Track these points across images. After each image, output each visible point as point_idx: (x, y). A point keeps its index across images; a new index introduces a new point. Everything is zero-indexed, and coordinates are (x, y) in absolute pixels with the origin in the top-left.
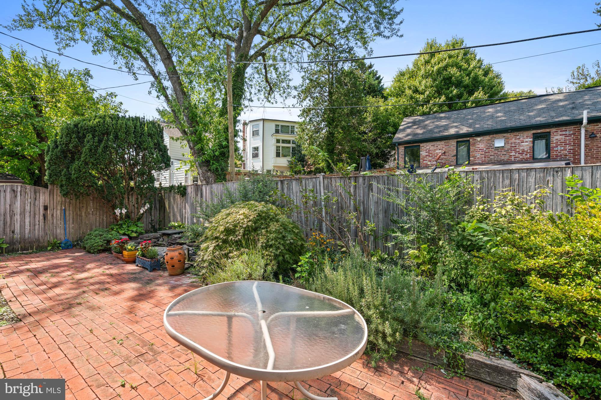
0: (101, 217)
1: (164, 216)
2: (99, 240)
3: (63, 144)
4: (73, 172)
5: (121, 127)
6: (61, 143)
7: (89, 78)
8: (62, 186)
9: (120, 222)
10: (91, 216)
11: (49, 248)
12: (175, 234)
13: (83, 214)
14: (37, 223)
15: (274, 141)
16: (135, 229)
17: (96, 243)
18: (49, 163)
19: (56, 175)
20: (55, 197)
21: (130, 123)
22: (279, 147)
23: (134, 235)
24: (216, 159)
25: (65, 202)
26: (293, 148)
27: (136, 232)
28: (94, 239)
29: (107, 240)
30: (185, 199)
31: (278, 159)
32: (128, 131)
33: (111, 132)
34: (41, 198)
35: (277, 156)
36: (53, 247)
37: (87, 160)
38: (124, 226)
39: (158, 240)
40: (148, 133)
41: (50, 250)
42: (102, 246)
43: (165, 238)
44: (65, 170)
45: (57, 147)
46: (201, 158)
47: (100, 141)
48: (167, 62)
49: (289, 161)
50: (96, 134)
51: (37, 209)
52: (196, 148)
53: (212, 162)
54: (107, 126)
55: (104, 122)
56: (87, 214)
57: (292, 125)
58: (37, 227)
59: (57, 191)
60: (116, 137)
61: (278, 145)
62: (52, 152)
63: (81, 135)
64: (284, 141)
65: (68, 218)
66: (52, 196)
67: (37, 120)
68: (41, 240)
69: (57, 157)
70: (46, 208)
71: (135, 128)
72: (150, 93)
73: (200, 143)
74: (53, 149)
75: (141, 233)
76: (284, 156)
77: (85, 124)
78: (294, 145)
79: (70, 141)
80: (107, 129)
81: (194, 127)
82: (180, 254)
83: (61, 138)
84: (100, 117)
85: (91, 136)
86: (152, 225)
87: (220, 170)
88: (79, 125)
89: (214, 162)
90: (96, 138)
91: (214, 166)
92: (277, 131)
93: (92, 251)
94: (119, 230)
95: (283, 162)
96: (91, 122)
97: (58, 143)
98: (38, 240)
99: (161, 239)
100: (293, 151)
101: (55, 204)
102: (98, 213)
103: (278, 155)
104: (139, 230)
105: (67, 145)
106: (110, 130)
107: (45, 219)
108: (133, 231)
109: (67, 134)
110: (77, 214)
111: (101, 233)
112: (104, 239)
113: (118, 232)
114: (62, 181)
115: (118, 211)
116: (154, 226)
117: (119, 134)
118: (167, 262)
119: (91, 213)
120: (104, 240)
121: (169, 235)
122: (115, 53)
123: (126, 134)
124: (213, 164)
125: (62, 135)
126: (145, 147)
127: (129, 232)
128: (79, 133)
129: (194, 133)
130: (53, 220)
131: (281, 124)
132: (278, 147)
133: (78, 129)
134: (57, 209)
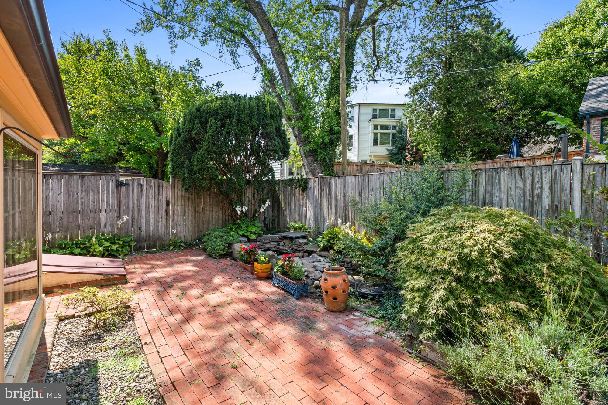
0: (217, 213)
1: (279, 214)
2: (220, 243)
3: (186, 131)
4: (196, 164)
5: (244, 107)
6: (184, 130)
7: (199, 69)
8: (184, 179)
9: (239, 221)
10: (208, 212)
11: (171, 248)
12: (299, 238)
13: (201, 210)
14: (160, 219)
15: (371, 128)
16: (253, 230)
17: (217, 246)
18: (173, 154)
19: (178, 167)
20: (176, 191)
21: (253, 104)
22: (377, 134)
23: (253, 237)
24: (324, 146)
25: (185, 197)
26: (393, 134)
27: (255, 234)
28: (215, 242)
29: (228, 243)
30: (306, 194)
31: (376, 147)
32: (251, 112)
33: (233, 115)
34: (164, 192)
35: (374, 145)
36: (175, 246)
37: (210, 149)
38: (243, 226)
39: (279, 244)
40: (271, 115)
41: (172, 250)
42: (223, 250)
43: (287, 242)
44: (187, 161)
45: (180, 135)
46: (308, 147)
47: (223, 126)
48: (273, 42)
49: (388, 150)
50: (219, 117)
51: (160, 204)
52: (303, 135)
53: (319, 151)
54: (229, 107)
55: (226, 103)
56: (204, 210)
57: (393, 108)
58: (160, 223)
59: (179, 185)
60: (239, 121)
61: (376, 131)
62: (176, 140)
63: (203, 120)
64: (383, 127)
65: (187, 214)
66: (173, 190)
67: (156, 113)
68: (164, 239)
69: (181, 147)
70: (168, 203)
71: (258, 109)
72: (254, 79)
73: (307, 130)
74: (176, 138)
75: (259, 235)
76: (383, 144)
77: (208, 107)
78: (394, 132)
79: (193, 127)
80: (230, 111)
81: (301, 111)
82: (344, 280)
83: (184, 125)
84: (221, 99)
85: (214, 120)
86: (265, 224)
87: (328, 160)
88: (201, 109)
89: (322, 151)
90: (219, 123)
91: (321, 155)
92: (375, 116)
93: (214, 255)
94: (238, 230)
95: (382, 151)
96: (213, 104)
97: (181, 130)
98: (161, 238)
99: (282, 243)
100: (393, 138)
101: (176, 199)
102: (214, 210)
103: (376, 143)
104: (258, 230)
105: (190, 132)
106: (232, 113)
107: (167, 215)
108: (251, 233)
109: (190, 120)
110: (195, 210)
111: (221, 234)
112: (225, 241)
113: (237, 233)
114: (184, 173)
115: (238, 209)
116: (267, 225)
117: (242, 116)
118: (327, 292)
119: (208, 209)
120: (225, 243)
121: (291, 239)
122: (220, 41)
123: (249, 116)
124: (320, 153)
125: (185, 122)
126: (268, 131)
127: (248, 234)
128: (201, 117)
129: (301, 118)
130: (174, 216)
131: (378, 107)
132: (375, 135)
133: (200, 113)
134: (178, 205)
